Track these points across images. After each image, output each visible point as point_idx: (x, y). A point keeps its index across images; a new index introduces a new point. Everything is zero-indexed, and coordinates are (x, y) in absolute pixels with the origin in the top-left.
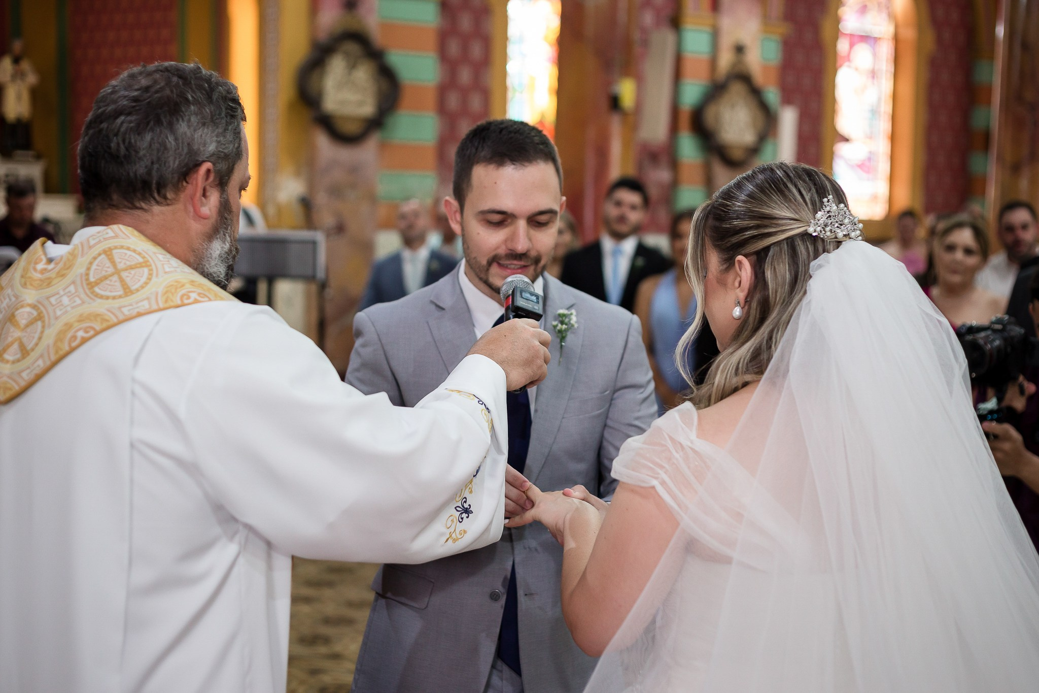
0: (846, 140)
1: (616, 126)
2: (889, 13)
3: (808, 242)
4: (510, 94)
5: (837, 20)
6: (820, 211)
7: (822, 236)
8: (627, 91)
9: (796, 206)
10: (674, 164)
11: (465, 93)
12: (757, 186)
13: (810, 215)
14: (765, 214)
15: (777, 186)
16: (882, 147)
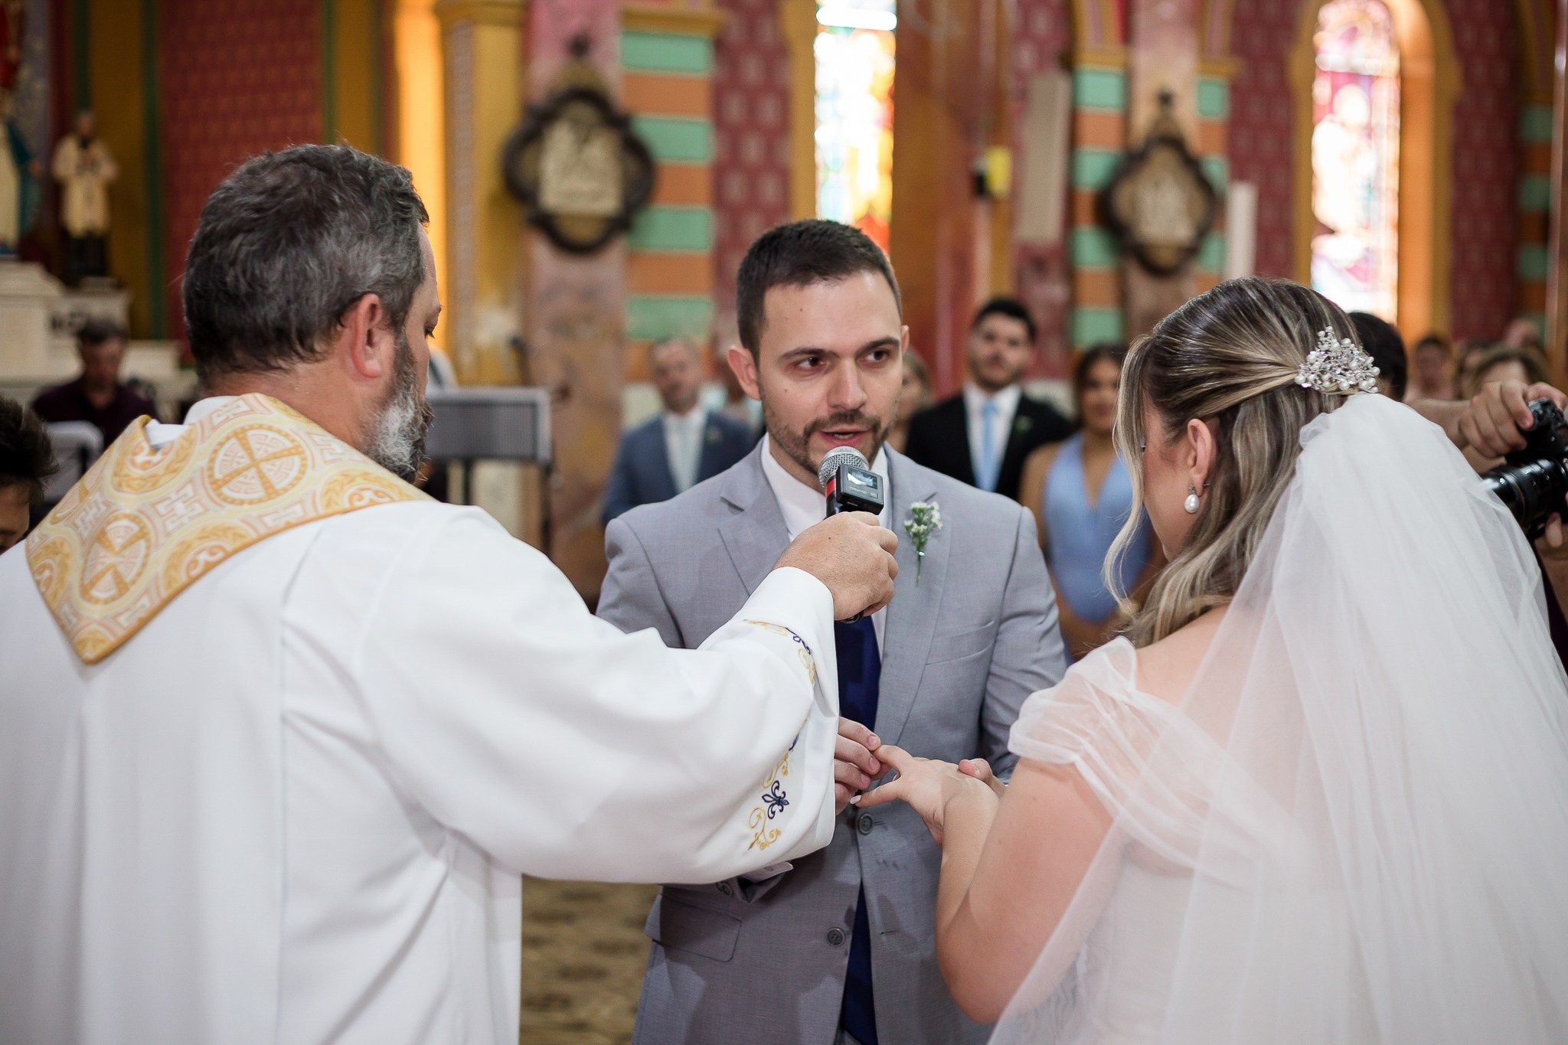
0: (1331, 232)
1: (982, 221)
2: (1390, 38)
3: (1296, 398)
4: (821, 175)
5: (1313, 52)
6: (1314, 350)
7: (1317, 388)
8: (997, 166)
9: (1277, 343)
10: (1071, 274)
11: (753, 176)
12: (1219, 314)
13: (1300, 357)
14: (1230, 357)
15: (1249, 314)
16: (1385, 241)
